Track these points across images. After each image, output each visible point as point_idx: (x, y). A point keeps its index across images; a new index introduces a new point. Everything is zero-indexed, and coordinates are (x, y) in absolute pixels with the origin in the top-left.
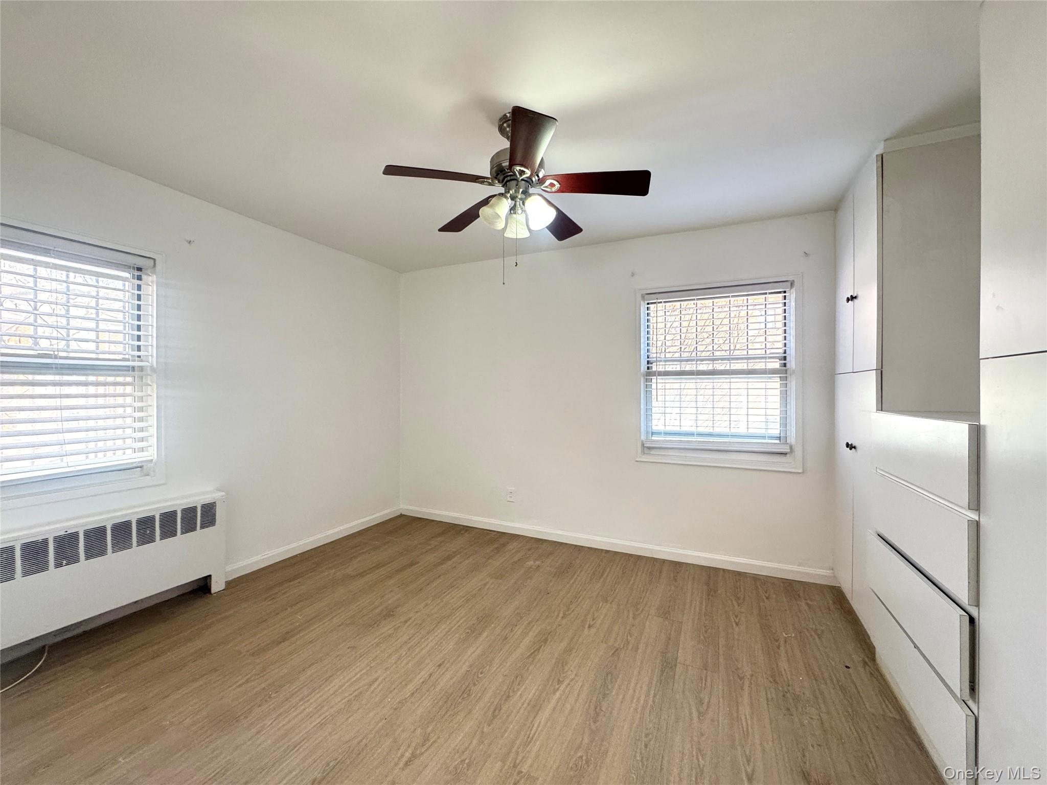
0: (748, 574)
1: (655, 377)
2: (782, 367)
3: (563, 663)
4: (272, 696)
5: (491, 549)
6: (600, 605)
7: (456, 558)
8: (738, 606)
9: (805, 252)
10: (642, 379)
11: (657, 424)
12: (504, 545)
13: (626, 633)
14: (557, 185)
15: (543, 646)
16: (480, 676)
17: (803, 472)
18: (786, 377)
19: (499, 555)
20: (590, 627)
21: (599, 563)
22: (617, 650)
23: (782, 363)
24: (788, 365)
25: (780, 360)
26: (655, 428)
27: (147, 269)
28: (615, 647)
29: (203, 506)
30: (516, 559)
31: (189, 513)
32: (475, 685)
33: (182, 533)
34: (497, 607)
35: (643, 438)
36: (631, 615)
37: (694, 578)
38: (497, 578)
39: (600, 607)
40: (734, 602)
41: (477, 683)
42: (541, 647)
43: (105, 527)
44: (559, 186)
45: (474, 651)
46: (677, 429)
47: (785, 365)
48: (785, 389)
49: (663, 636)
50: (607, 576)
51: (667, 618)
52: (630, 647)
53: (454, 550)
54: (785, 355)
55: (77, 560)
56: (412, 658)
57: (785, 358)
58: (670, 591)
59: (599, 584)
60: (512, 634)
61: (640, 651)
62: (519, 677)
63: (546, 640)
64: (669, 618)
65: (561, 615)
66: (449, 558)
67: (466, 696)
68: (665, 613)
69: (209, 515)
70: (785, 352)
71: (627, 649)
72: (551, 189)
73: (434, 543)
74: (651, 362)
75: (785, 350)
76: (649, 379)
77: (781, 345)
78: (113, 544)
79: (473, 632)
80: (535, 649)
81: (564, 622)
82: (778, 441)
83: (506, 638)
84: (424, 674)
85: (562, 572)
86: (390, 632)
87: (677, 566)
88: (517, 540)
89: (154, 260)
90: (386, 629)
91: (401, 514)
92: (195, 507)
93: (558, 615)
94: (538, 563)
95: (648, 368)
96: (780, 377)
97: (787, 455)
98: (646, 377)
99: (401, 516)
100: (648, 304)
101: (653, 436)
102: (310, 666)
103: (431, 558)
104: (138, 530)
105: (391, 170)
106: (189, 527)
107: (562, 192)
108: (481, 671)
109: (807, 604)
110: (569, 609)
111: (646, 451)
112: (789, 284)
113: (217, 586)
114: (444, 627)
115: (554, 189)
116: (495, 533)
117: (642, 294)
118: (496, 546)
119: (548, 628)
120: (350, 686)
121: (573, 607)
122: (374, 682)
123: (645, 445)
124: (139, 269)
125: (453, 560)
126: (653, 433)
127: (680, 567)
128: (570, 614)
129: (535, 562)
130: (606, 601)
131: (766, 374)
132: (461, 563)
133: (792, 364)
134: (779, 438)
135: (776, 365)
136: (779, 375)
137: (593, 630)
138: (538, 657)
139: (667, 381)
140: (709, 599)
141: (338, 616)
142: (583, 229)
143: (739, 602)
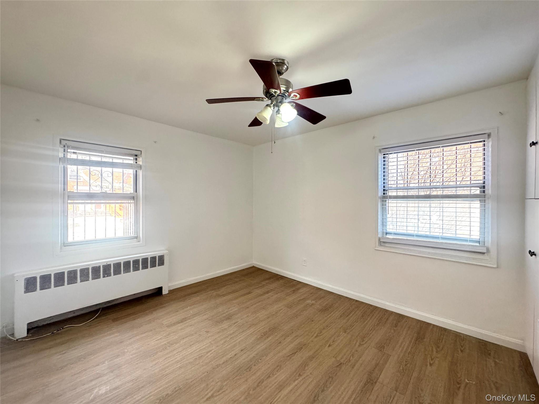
0: (452, 331)
1: (388, 199)
2: (481, 193)
3: (306, 364)
4: (167, 348)
5: (290, 291)
6: (341, 333)
7: (271, 293)
8: (437, 352)
9: (500, 112)
10: (379, 200)
11: (390, 228)
12: (298, 289)
13: (351, 355)
14: (298, 96)
15: (298, 352)
16: (259, 361)
17: (497, 267)
18: (485, 200)
19: (293, 294)
20: (329, 346)
21: (349, 307)
22: (341, 364)
23: (481, 191)
24: (486, 192)
25: (480, 188)
26: (388, 230)
27: (139, 155)
28: (340, 362)
29: (159, 256)
30: (301, 298)
31: (153, 259)
32: (255, 365)
33: (151, 267)
34: (282, 324)
35: (380, 235)
36: (358, 344)
37: (409, 327)
38: (288, 307)
39: (340, 335)
40: (434, 349)
41: (256, 364)
42: (297, 352)
43: (121, 263)
44: (299, 96)
45: (262, 346)
46: (405, 232)
47: (484, 192)
48: (484, 208)
49: (374, 362)
50: (351, 317)
51: (381, 350)
52: (349, 364)
53: (272, 288)
54: (484, 185)
55: (110, 275)
56: (231, 343)
57: (484, 187)
58: (390, 332)
59: (345, 321)
60: (284, 341)
61: (355, 368)
62: (279, 367)
63: (302, 348)
64: (382, 351)
65: (315, 335)
66: (268, 292)
67: (248, 370)
68: (381, 347)
69: (161, 261)
70: (484, 183)
71: (348, 365)
72: (296, 98)
73: (263, 283)
74: (386, 190)
75: (484, 181)
76: (384, 200)
77: (481, 178)
78: (123, 270)
79: (265, 335)
80: (293, 353)
81: (316, 339)
82: (478, 244)
83: (280, 343)
84: (233, 353)
85: (325, 310)
86: (226, 327)
87: (400, 317)
88: (306, 287)
89: (141, 151)
90: (225, 325)
91: (253, 266)
92: (156, 257)
93: (313, 335)
94: (313, 302)
95: (384, 194)
96: (480, 200)
97: (485, 254)
98: (382, 199)
99: (253, 267)
100: (384, 155)
101: (387, 235)
102: (186, 337)
103: (259, 291)
104: (133, 265)
105: (210, 101)
106: (153, 265)
107: (302, 99)
108: (261, 358)
109: (495, 362)
110: (321, 332)
111: (382, 244)
112: (486, 136)
113: (165, 292)
114: (252, 330)
115: (297, 98)
116: (296, 282)
117: (379, 149)
118: (294, 289)
119: (305, 342)
120: (199, 351)
121: (324, 331)
122: (209, 352)
123: (381, 241)
124: (136, 156)
125: (269, 294)
126: (387, 233)
127: (402, 318)
128: (320, 336)
129: (311, 301)
130: (345, 332)
131: (468, 198)
132: (272, 296)
133: (489, 190)
134: (479, 242)
135: (477, 191)
136: (479, 199)
137: (331, 348)
138: (293, 358)
139: (398, 202)
140: (415, 343)
141: (207, 315)
142: (326, 116)
143: (438, 349)
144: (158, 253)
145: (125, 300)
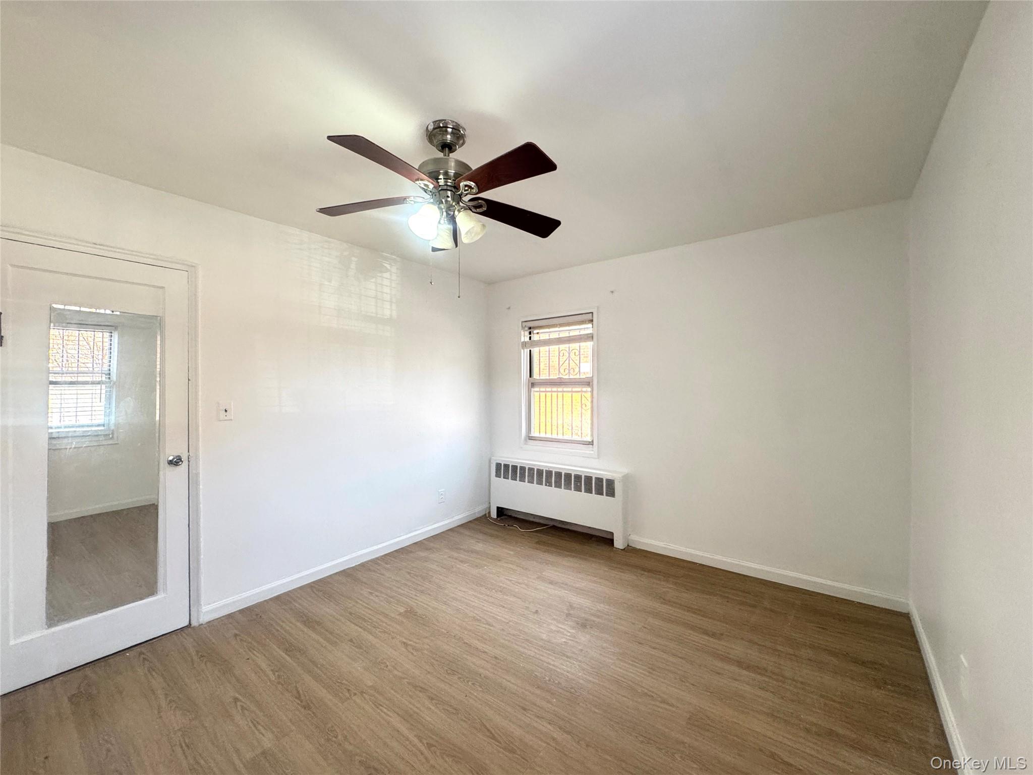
144: (606, 475)
145: (579, 530)
